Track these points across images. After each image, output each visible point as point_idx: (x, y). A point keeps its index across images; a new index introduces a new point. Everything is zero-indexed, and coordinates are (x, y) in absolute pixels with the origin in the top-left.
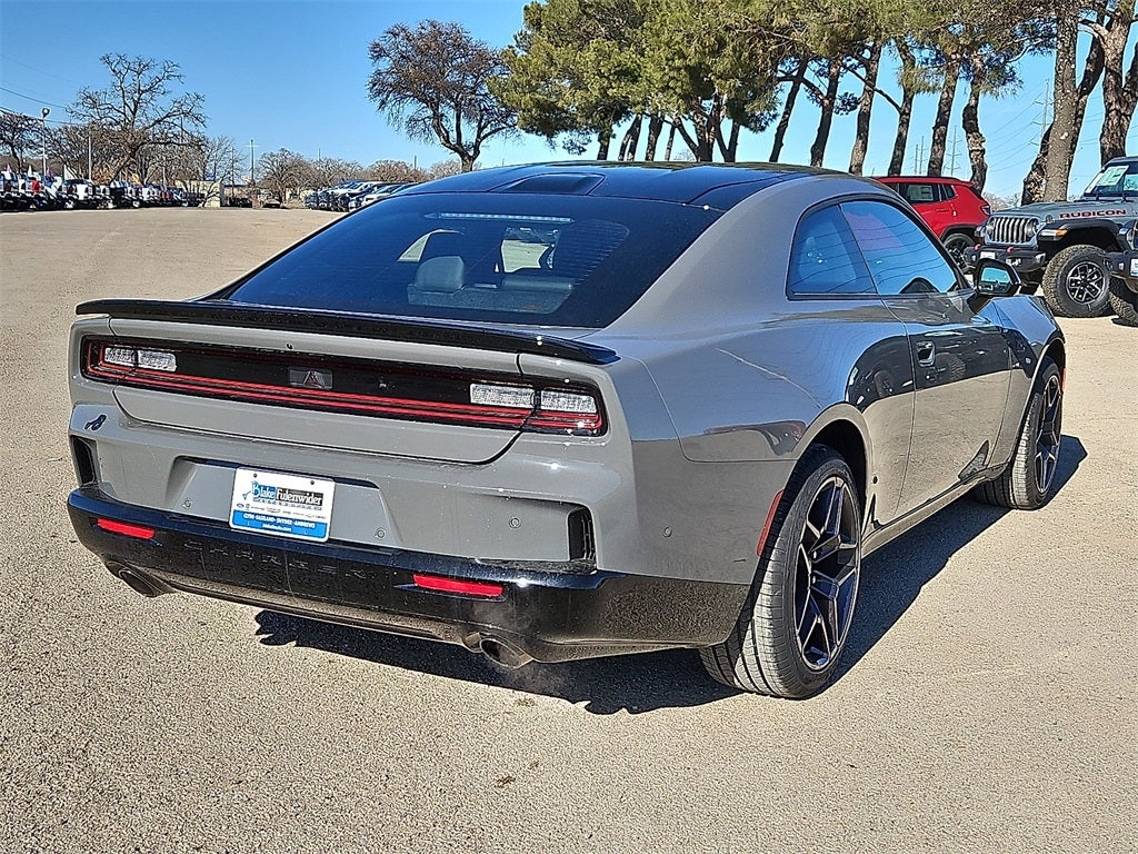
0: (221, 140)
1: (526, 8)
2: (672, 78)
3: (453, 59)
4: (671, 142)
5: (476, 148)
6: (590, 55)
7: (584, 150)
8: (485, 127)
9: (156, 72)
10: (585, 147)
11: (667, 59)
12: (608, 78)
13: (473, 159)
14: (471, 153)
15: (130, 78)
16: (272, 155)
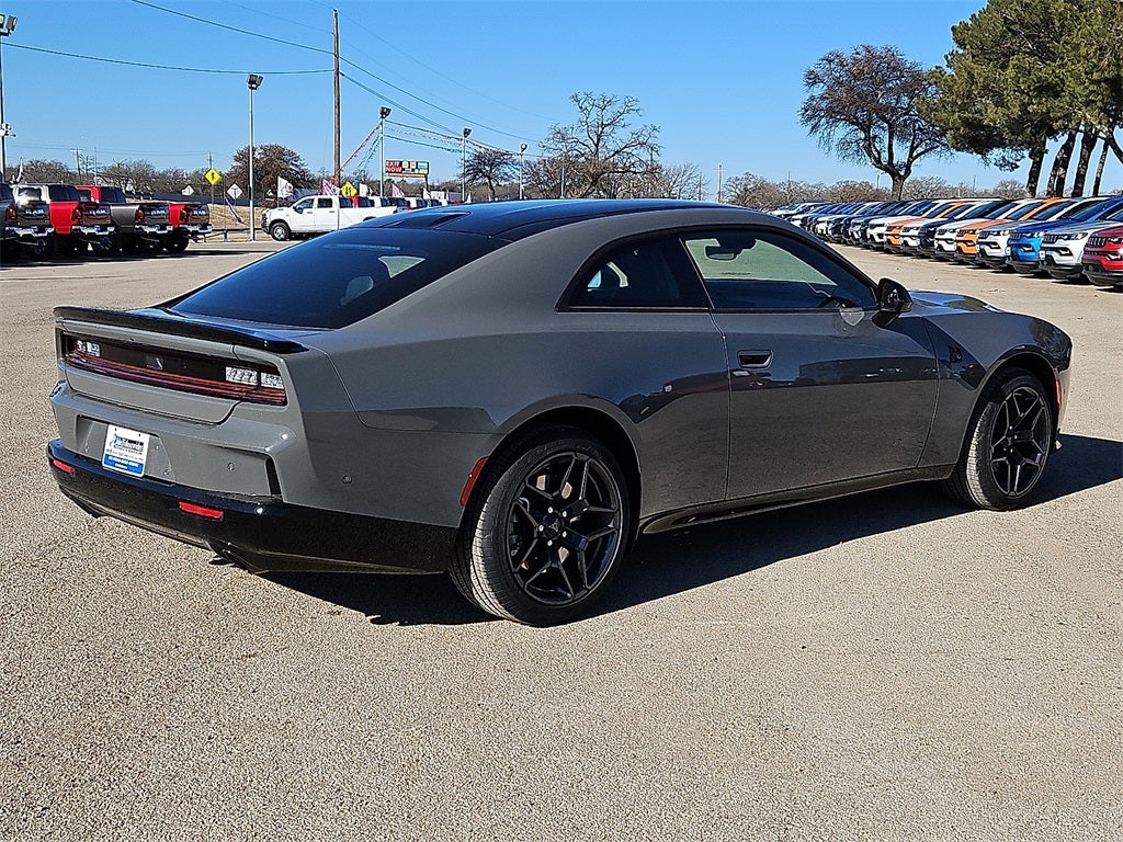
0: (687, 166)
1: (953, 28)
2: (1092, 92)
3: (886, 82)
4: (1104, 156)
5: (908, 168)
6: (1010, 72)
7: (1017, 167)
8: (917, 146)
9: (618, 107)
10: (1018, 163)
11: (1086, 73)
12: (1028, 94)
13: (903, 178)
14: (902, 173)
15: (594, 113)
16: (737, 179)
